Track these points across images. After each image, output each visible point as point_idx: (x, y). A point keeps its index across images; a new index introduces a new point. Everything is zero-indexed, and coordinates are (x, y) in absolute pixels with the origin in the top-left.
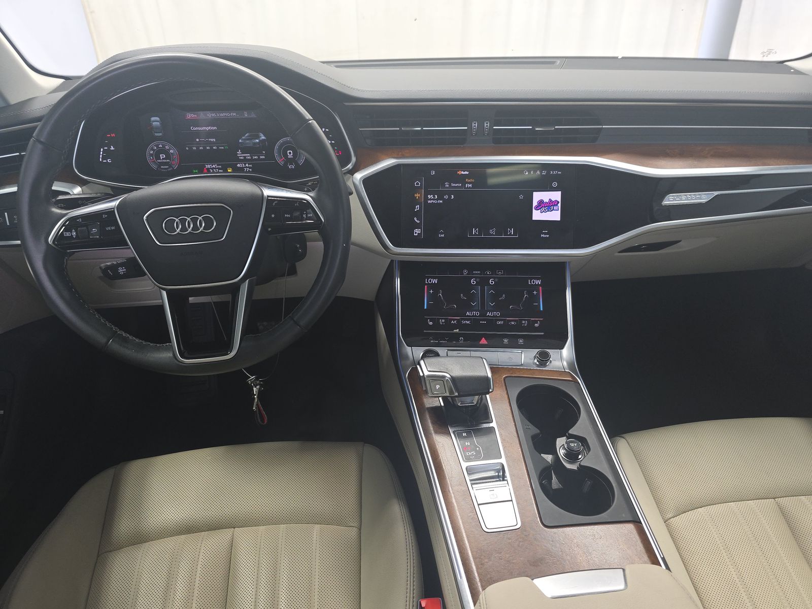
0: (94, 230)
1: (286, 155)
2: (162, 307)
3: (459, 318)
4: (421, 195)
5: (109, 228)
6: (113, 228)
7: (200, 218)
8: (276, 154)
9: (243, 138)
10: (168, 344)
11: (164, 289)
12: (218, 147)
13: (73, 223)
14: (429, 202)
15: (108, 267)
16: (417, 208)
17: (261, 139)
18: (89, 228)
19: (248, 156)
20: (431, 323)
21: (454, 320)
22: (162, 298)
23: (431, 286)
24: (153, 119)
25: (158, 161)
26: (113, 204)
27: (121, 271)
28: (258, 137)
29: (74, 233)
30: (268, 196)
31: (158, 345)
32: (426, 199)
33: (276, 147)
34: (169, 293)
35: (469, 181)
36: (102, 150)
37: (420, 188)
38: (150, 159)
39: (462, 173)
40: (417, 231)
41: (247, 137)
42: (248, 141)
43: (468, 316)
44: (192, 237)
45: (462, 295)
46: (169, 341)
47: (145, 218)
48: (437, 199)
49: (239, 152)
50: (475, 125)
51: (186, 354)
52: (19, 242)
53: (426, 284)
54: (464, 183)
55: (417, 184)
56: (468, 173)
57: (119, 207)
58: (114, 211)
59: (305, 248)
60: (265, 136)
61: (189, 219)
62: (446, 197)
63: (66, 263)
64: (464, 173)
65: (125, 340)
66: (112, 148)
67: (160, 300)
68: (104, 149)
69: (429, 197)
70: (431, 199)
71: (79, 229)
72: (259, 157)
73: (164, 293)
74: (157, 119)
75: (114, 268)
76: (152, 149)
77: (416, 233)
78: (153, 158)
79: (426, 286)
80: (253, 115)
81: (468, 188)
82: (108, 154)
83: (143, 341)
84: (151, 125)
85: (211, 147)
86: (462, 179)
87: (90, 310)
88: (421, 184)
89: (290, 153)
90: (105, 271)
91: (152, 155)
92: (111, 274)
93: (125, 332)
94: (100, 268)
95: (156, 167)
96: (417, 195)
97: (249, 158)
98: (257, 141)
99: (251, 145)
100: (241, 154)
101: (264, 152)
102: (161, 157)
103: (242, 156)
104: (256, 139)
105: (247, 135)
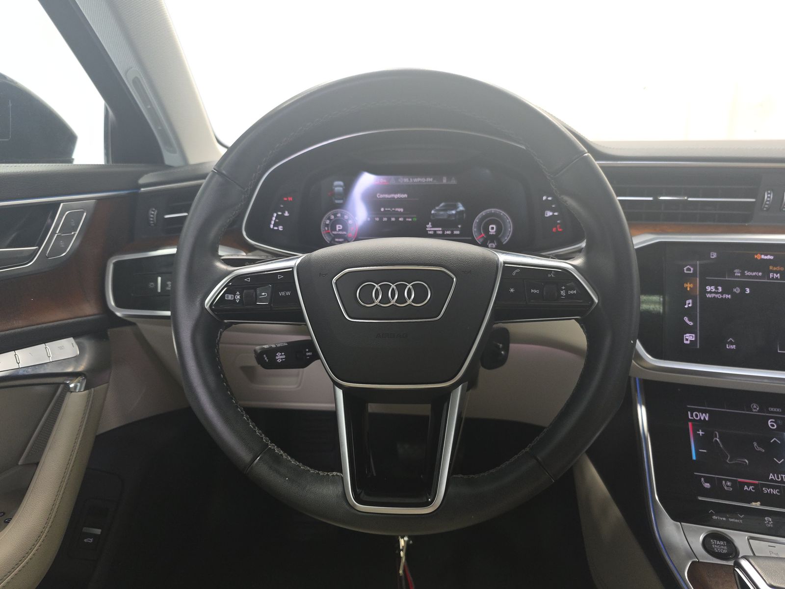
0: (263, 294)
1: (487, 231)
2: (334, 414)
3: (757, 482)
4: (695, 286)
5: (283, 294)
6: (288, 293)
7: (409, 286)
8: (474, 230)
9: (437, 208)
10: (335, 473)
11: (340, 386)
12: (405, 218)
13: (237, 284)
14: (708, 296)
15: (265, 351)
16: (689, 304)
17: (458, 210)
18: (258, 292)
19: (440, 231)
20: (707, 485)
21: (749, 485)
22: (335, 401)
23: (700, 424)
24: (336, 183)
25: (333, 232)
26: (293, 263)
27: (280, 357)
28: (455, 207)
29: (238, 297)
30: (505, 263)
31: (321, 473)
32: (703, 291)
33: (477, 220)
34: (347, 392)
35: (775, 269)
36: (275, 215)
37: (694, 275)
38: (323, 229)
39: (763, 257)
40: (689, 338)
41: (442, 207)
42: (442, 213)
43: (772, 480)
44: (394, 312)
45: (755, 444)
46: (340, 469)
47: (334, 280)
48: (722, 293)
49: (429, 225)
50: (768, 196)
51: (363, 496)
52: (168, 313)
53: (691, 420)
54: (766, 273)
55: (688, 269)
56: (772, 257)
57: (299, 267)
58: (292, 271)
59: (507, 349)
60: (464, 206)
61: (393, 286)
62: (737, 290)
63: (220, 338)
64: (766, 257)
65: (277, 459)
66: (286, 214)
67: (331, 403)
68: (277, 215)
69: (709, 288)
70: (711, 292)
71: (245, 291)
72: (452, 232)
73: (340, 393)
74: (341, 183)
75: (271, 352)
76: (329, 218)
77: (687, 340)
78: (328, 229)
79: (690, 424)
80: (453, 182)
81: (774, 279)
82: (281, 220)
83: (301, 465)
84: (332, 190)
85: (397, 219)
86: (764, 266)
87: (237, 407)
88: (695, 271)
89: (493, 228)
90: (259, 356)
91: (327, 225)
92: (266, 358)
93: (278, 447)
94: (255, 351)
95: (330, 239)
96: (689, 286)
97: (440, 232)
98: (454, 212)
99: (445, 217)
100: (431, 228)
101: (460, 226)
102: (338, 229)
103: (431, 230)
104: (452, 210)
105: (442, 204)
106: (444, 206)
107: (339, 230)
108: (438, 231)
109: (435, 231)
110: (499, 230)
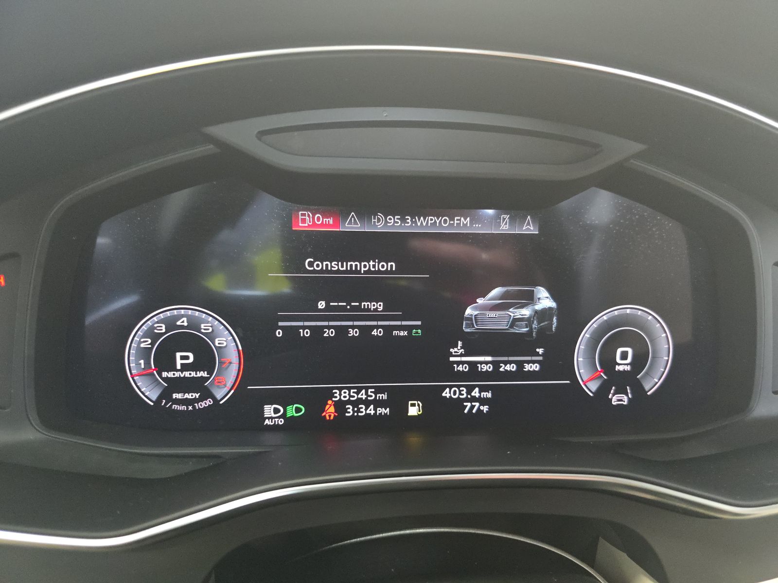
1: (608, 363)
8: (578, 359)
9: (480, 301)
12: (387, 329)
17: (538, 307)
19: (487, 363)
25: (165, 374)
28: (529, 298)
33: (584, 335)
41: (493, 298)
49: (459, 349)
60: (554, 296)
72: (520, 365)
76: (150, 333)
78: (148, 363)
85: (366, 331)
89: (624, 356)
91: (144, 352)
95: (154, 395)
97: (489, 368)
98: (526, 312)
99: (503, 326)
100: (461, 355)
101: (540, 351)
102: (179, 362)
103: (463, 363)
104: (523, 306)
105: (496, 291)
106: (503, 296)
107: (185, 367)
108: (481, 363)
109: (473, 365)
110: (640, 361)
